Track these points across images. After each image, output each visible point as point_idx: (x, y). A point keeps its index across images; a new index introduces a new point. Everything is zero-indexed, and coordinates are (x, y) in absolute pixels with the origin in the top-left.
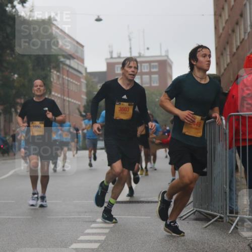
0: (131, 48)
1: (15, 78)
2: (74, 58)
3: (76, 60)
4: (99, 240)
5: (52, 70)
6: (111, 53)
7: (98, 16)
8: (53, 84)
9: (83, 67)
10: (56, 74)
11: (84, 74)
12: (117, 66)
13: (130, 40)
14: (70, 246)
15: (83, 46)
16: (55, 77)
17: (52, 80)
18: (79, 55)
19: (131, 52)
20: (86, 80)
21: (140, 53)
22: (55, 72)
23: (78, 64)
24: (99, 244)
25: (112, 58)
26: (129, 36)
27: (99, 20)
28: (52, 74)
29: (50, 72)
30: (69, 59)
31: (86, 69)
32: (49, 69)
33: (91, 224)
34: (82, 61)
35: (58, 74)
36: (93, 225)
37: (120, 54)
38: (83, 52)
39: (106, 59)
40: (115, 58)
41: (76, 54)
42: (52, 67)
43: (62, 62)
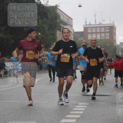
0: (95, 20)
1: (39, 35)
2: (68, 25)
3: (68, 26)
4: (80, 114)
5: (57, 31)
6: (86, 22)
7: (80, 5)
8: (57, 37)
9: (72, 29)
10: (59, 33)
11: (73, 33)
12: (89, 29)
13: (95, 16)
14: (66, 116)
15: (72, 19)
16: (58, 34)
17: (57, 35)
18: (70, 23)
19: (96, 22)
20: (74, 36)
21: (100, 23)
22: (59, 32)
23: (70, 28)
24: (80, 116)
25: (86, 25)
26: (95, 14)
27: (80, 6)
28: (57, 32)
29: (56, 32)
30: (65, 25)
31: (73, 30)
32: (55, 30)
33: (76, 106)
34: (72, 26)
35: (60, 32)
36: (77, 106)
37: (90, 23)
38: (72, 22)
39: (84, 25)
40: (88, 25)
41: (69, 23)
42: (57, 29)
43: (62, 27)
